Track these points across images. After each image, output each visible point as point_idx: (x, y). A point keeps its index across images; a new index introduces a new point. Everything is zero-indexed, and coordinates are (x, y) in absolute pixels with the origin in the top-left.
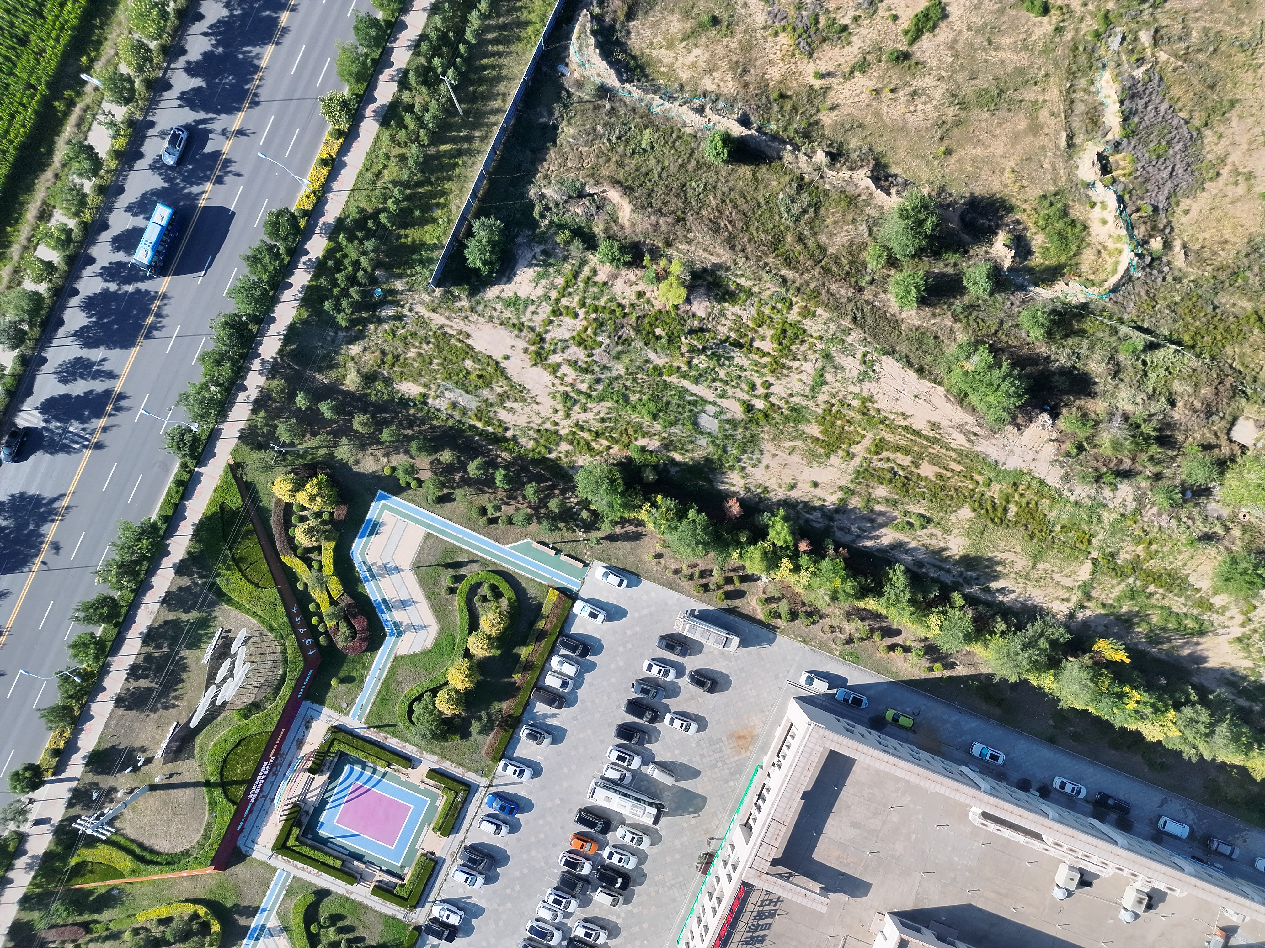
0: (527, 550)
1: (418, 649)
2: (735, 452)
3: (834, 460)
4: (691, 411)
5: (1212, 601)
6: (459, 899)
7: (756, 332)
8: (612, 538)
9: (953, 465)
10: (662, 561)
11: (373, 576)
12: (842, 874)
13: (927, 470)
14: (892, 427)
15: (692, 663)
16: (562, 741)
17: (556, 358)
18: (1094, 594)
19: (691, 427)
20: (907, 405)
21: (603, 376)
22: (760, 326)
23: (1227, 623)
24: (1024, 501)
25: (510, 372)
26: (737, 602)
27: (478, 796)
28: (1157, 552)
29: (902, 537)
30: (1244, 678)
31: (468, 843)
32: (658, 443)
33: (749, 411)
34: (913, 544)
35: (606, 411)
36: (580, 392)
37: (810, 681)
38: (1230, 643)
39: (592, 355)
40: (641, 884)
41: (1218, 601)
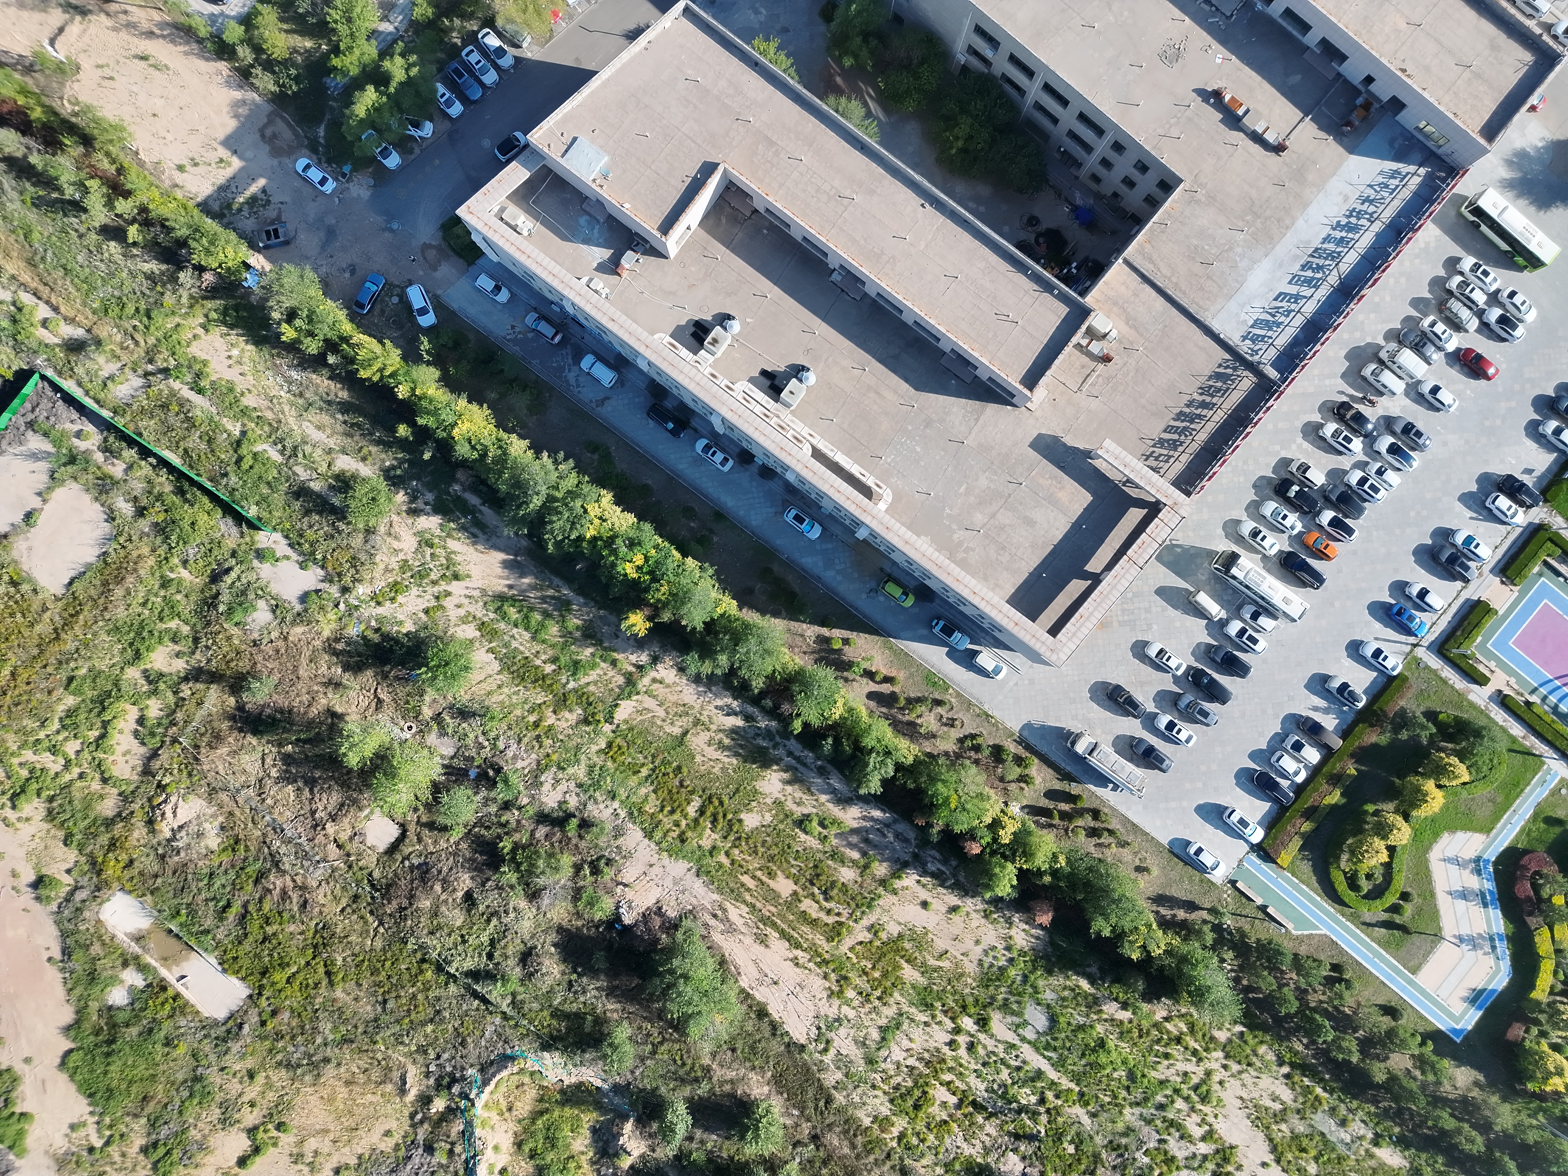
0: (1300, 921)
1: (1461, 835)
2: (1012, 972)
3: (894, 929)
4: (1055, 1039)
5: (478, 634)
6: (1485, 520)
7: (951, 1116)
8: (1191, 906)
9: (751, 883)
10: (1137, 863)
11: (1492, 939)
12: (1061, 468)
13: (784, 886)
14: (814, 951)
15: (1132, 727)
16: (1314, 675)
17: (1204, 1148)
18: (621, 680)
19: (1062, 1020)
20: (790, 974)
21: (1153, 1111)
22: (945, 1122)
23: (467, 601)
24: (677, 816)
25: (1265, 1147)
26: (1058, 785)
27: (1431, 637)
28: (531, 711)
29: (835, 811)
30: (463, 528)
31: (1459, 584)
32: (1104, 1008)
33: (984, 1019)
34: (824, 798)
35: (1159, 1067)
36: (1187, 1099)
37: (997, 671)
38: (468, 576)
39: (1161, 1141)
40: (1262, 478)
41: (470, 632)
